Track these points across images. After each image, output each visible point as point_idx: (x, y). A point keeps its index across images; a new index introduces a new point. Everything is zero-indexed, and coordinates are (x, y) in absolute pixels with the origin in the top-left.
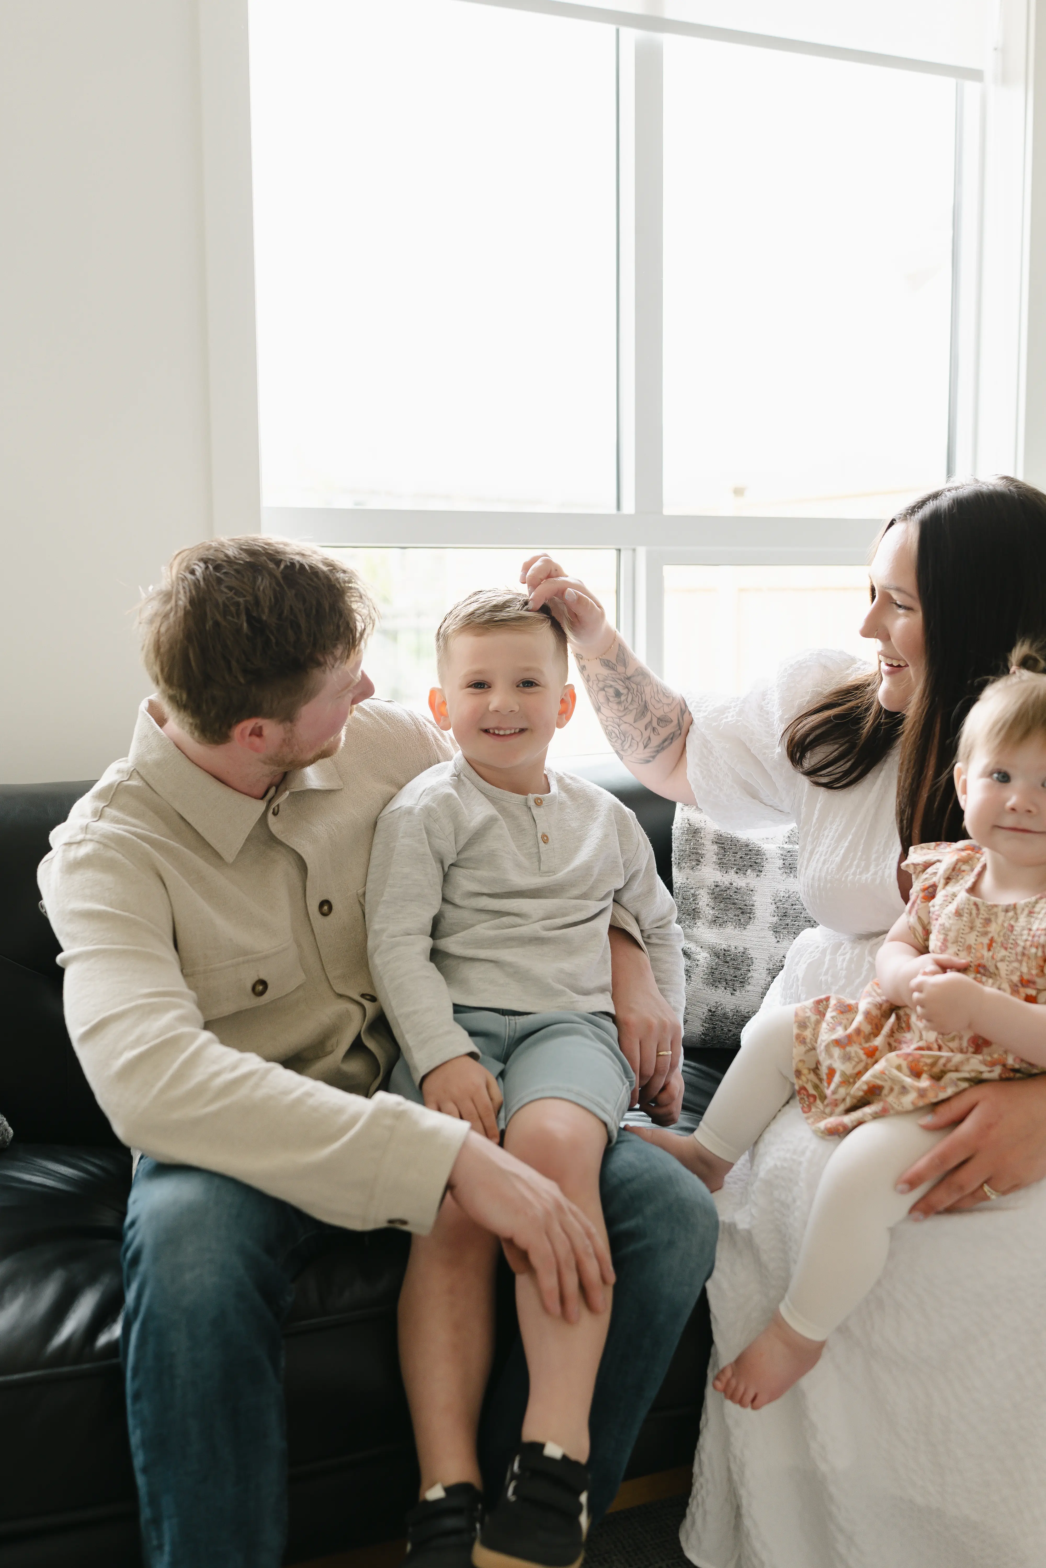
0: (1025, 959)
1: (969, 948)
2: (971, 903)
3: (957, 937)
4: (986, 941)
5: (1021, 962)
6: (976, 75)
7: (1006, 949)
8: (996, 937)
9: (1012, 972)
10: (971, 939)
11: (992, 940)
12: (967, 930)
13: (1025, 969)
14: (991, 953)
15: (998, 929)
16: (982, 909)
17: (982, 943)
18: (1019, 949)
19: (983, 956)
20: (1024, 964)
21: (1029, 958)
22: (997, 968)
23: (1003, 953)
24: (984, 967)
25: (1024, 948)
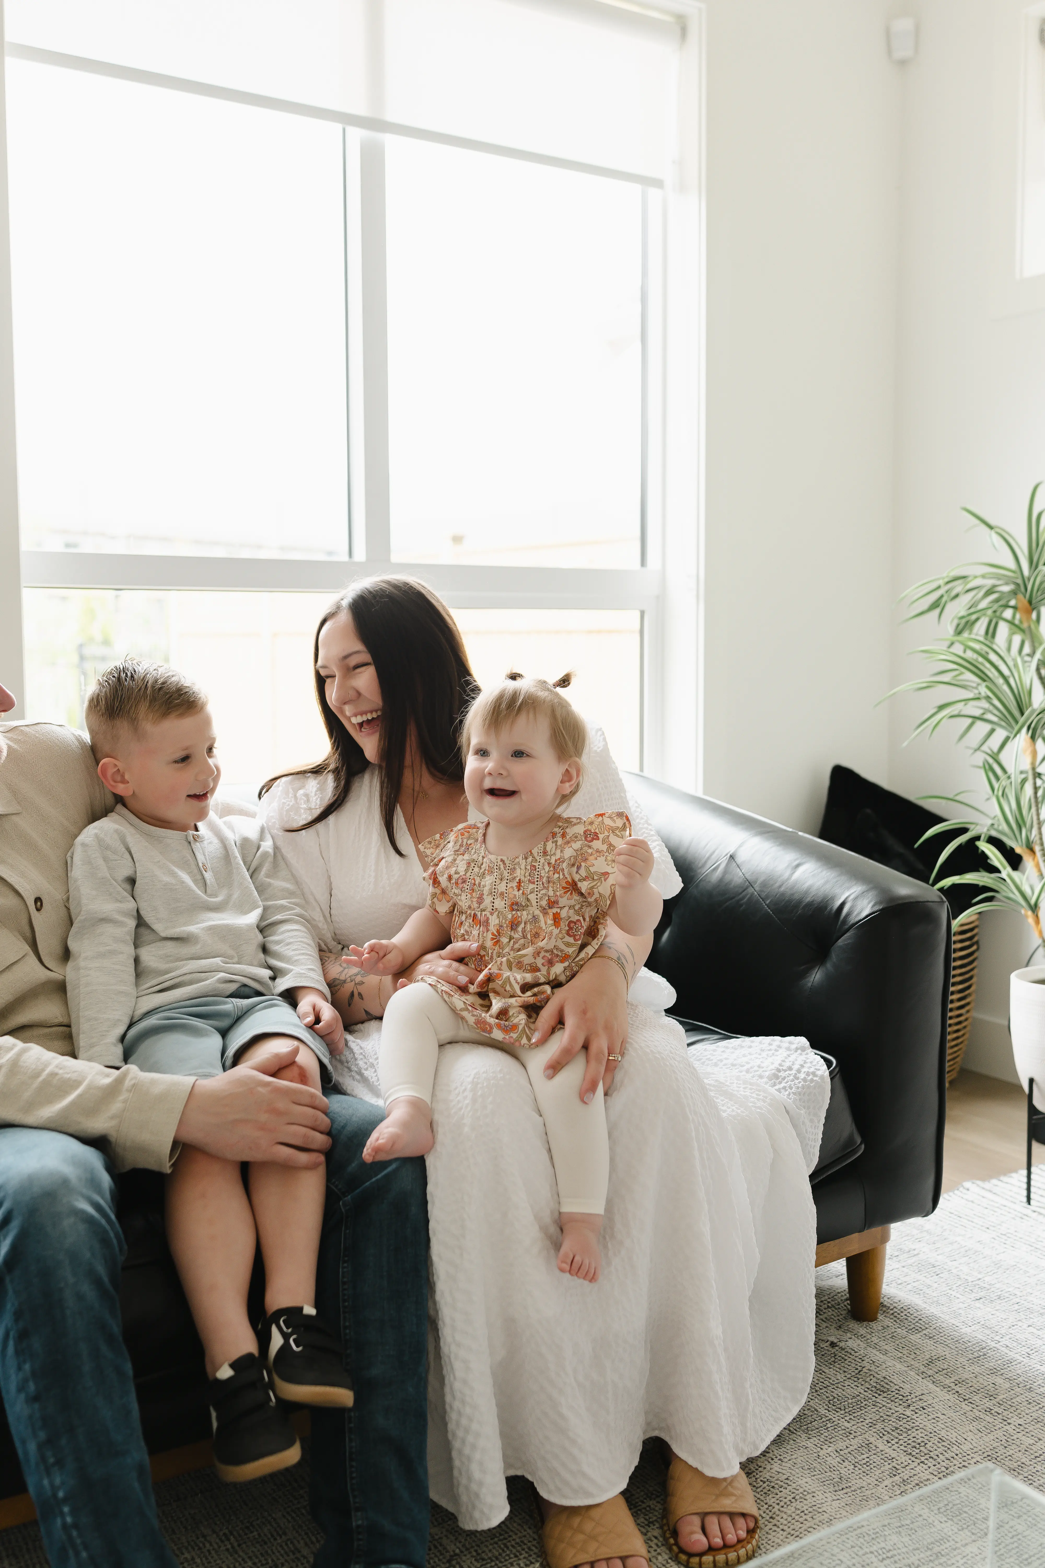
0: (551, 885)
1: (502, 894)
2: (499, 860)
3: (490, 890)
4: (515, 884)
5: (547, 889)
6: (658, 183)
7: (534, 883)
8: (523, 878)
9: (541, 898)
10: (502, 887)
11: (520, 882)
12: (498, 881)
13: (551, 893)
14: (521, 892)
15: (523, 872)
16: (507, 862)
17: (512, 887)
18: (544, 880)
19: (515, 895)
20: (551, 889)
21: (554, 883)
22: (528, 900)
23: (531, 886)
24: (517, 904)
25: (548, 877)
